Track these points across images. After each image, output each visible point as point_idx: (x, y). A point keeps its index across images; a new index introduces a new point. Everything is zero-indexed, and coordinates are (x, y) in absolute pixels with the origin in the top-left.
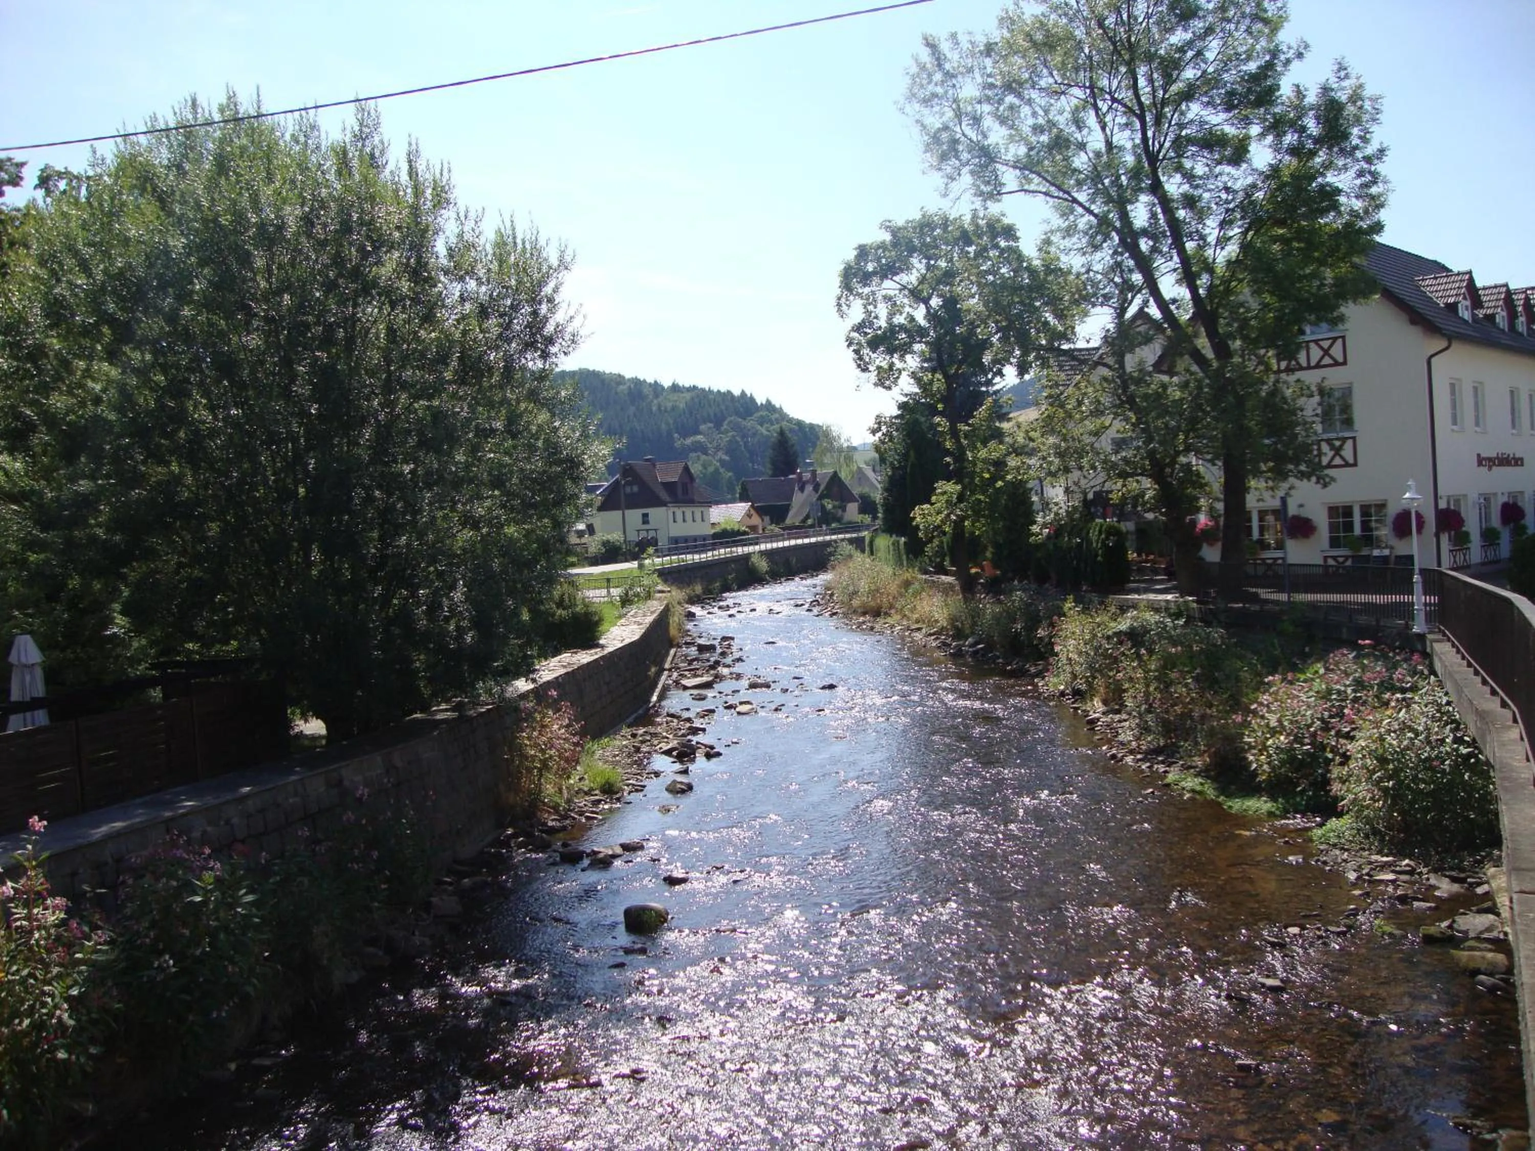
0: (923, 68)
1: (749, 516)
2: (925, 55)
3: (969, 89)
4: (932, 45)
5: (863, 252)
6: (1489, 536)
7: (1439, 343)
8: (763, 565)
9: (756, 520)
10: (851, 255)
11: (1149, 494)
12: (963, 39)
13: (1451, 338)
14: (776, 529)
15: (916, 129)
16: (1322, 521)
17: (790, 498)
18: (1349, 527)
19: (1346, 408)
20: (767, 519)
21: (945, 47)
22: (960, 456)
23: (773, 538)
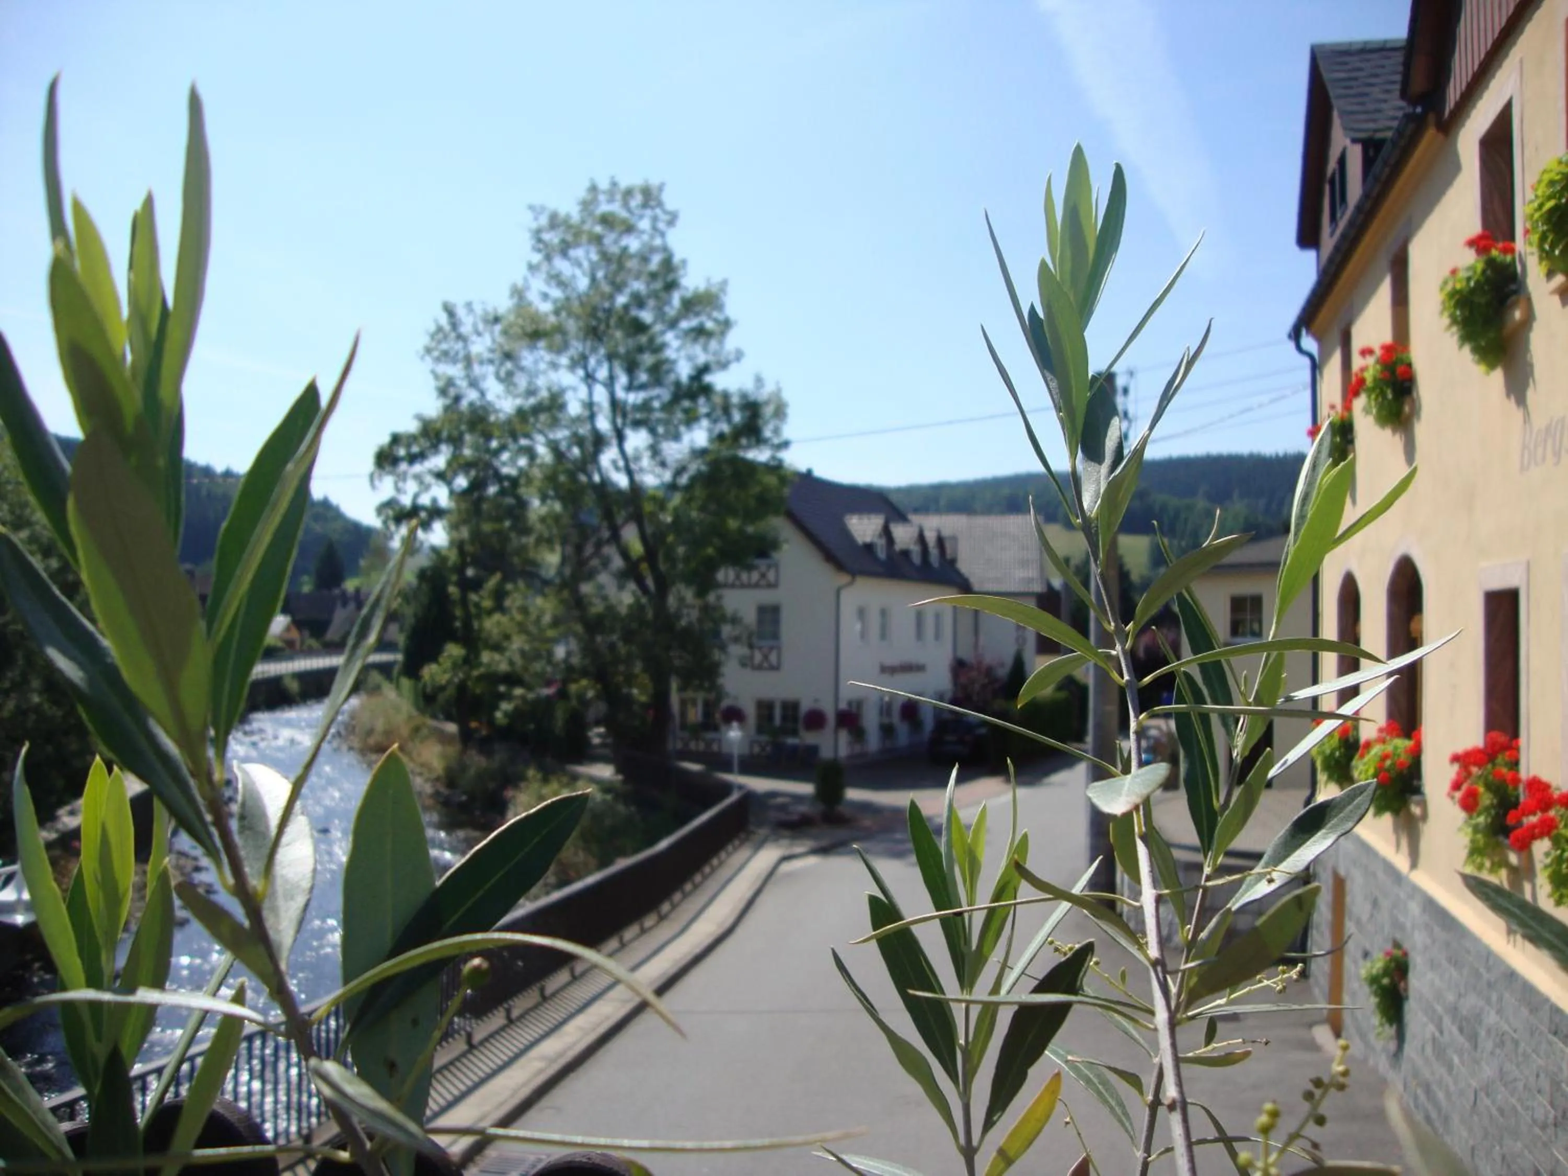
0: (440, 329)
1: (288, 629)
2: (444, 320)
3: (480, 346)
4: (450, 311)
5: (396, 439)
6: (887, 730)
7: (844, 579)
8: (294, 686)
9: (295, 634)
10: (385, 439)
11: (590, 694)
12: (478, 309)
13: (854, 573)
14: (313, 642)
15: (431, 378)
16: (750, 711)
17: (331, 611)
18: (770, 717)
19: (776, 622)
20: (306, 633)
21: (461, 312)
22: (467, 624)
23: (309, 652)
